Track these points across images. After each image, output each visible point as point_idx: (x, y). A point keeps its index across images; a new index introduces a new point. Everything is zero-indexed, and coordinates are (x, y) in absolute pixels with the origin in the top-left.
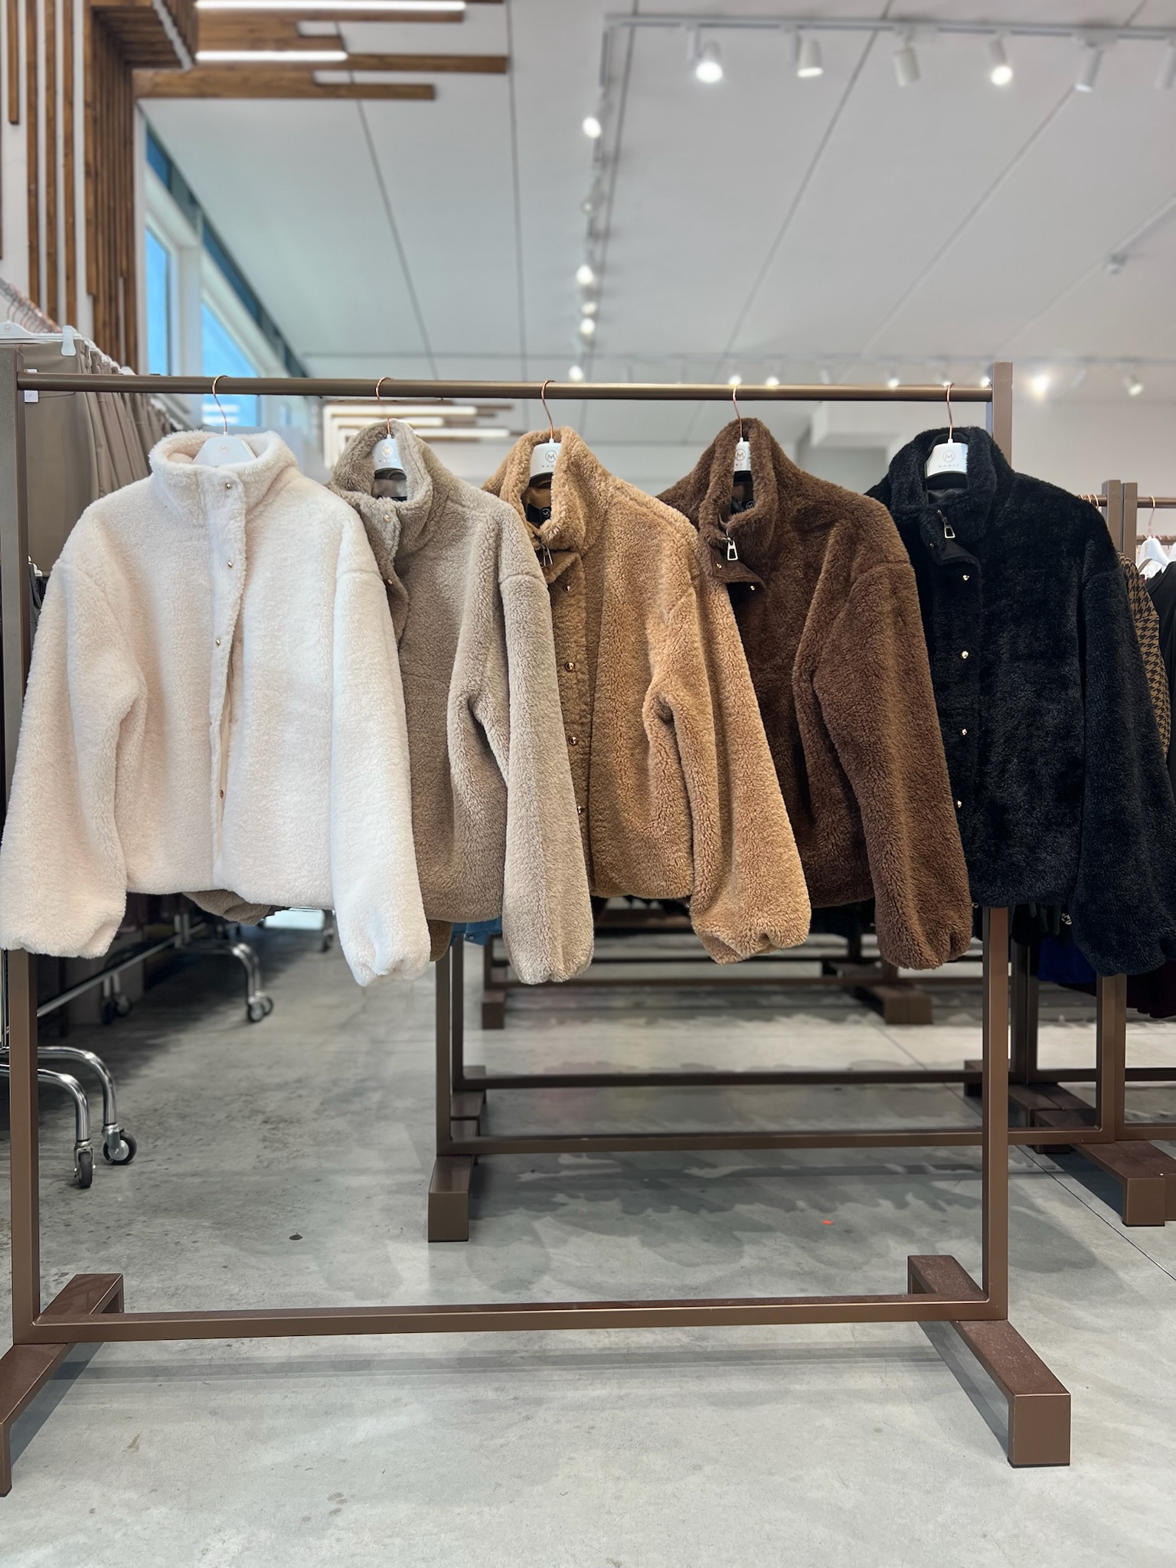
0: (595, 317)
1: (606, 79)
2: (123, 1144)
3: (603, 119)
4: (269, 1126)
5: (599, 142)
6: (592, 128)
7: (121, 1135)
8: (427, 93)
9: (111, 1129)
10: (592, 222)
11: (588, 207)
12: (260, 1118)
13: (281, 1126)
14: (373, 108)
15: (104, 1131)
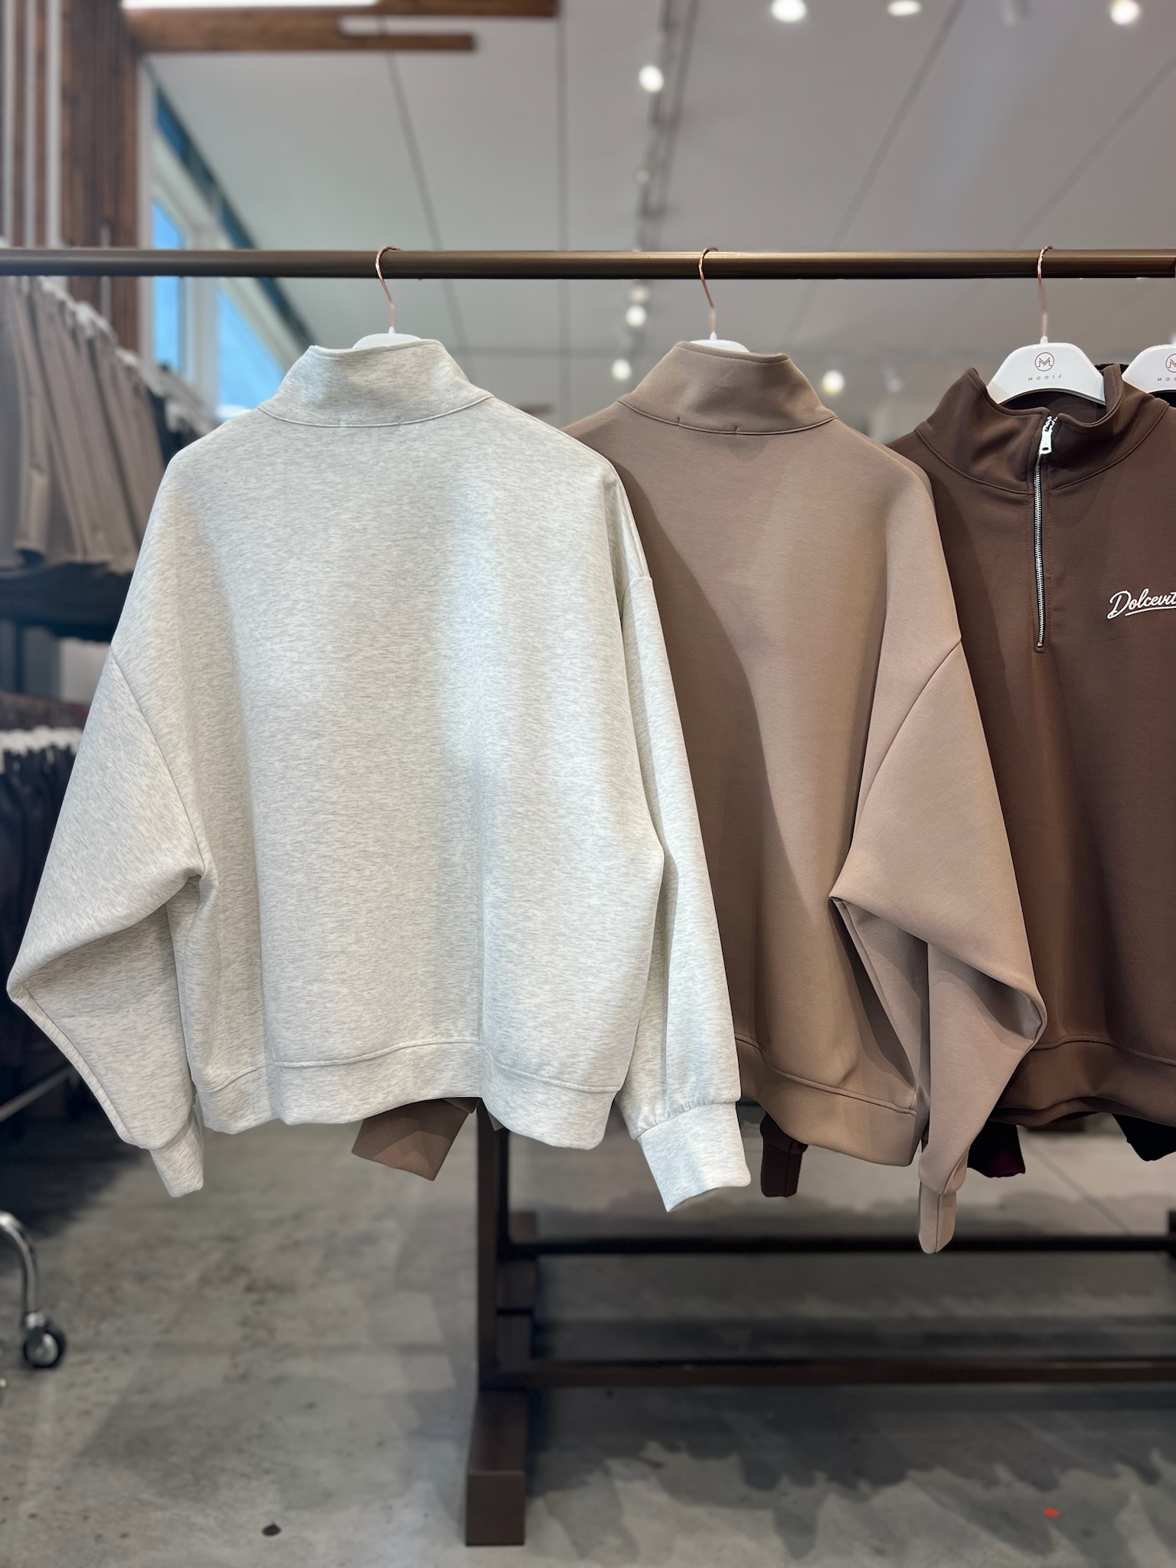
0: (646, 306)
1: (668, 25)
2: (48, 1340)
3: (664, 67)
4: (254, 1297)
5: (657, 98)
6: (651, 79)
7: (46, 1329)
8: (464, 44)
9: (33, 1320)
10: (646, 193)
11: (643, 177)
12: (242, 1281)
13: (270, 1296)
14: (408, 63)
15: (23, 1323)
